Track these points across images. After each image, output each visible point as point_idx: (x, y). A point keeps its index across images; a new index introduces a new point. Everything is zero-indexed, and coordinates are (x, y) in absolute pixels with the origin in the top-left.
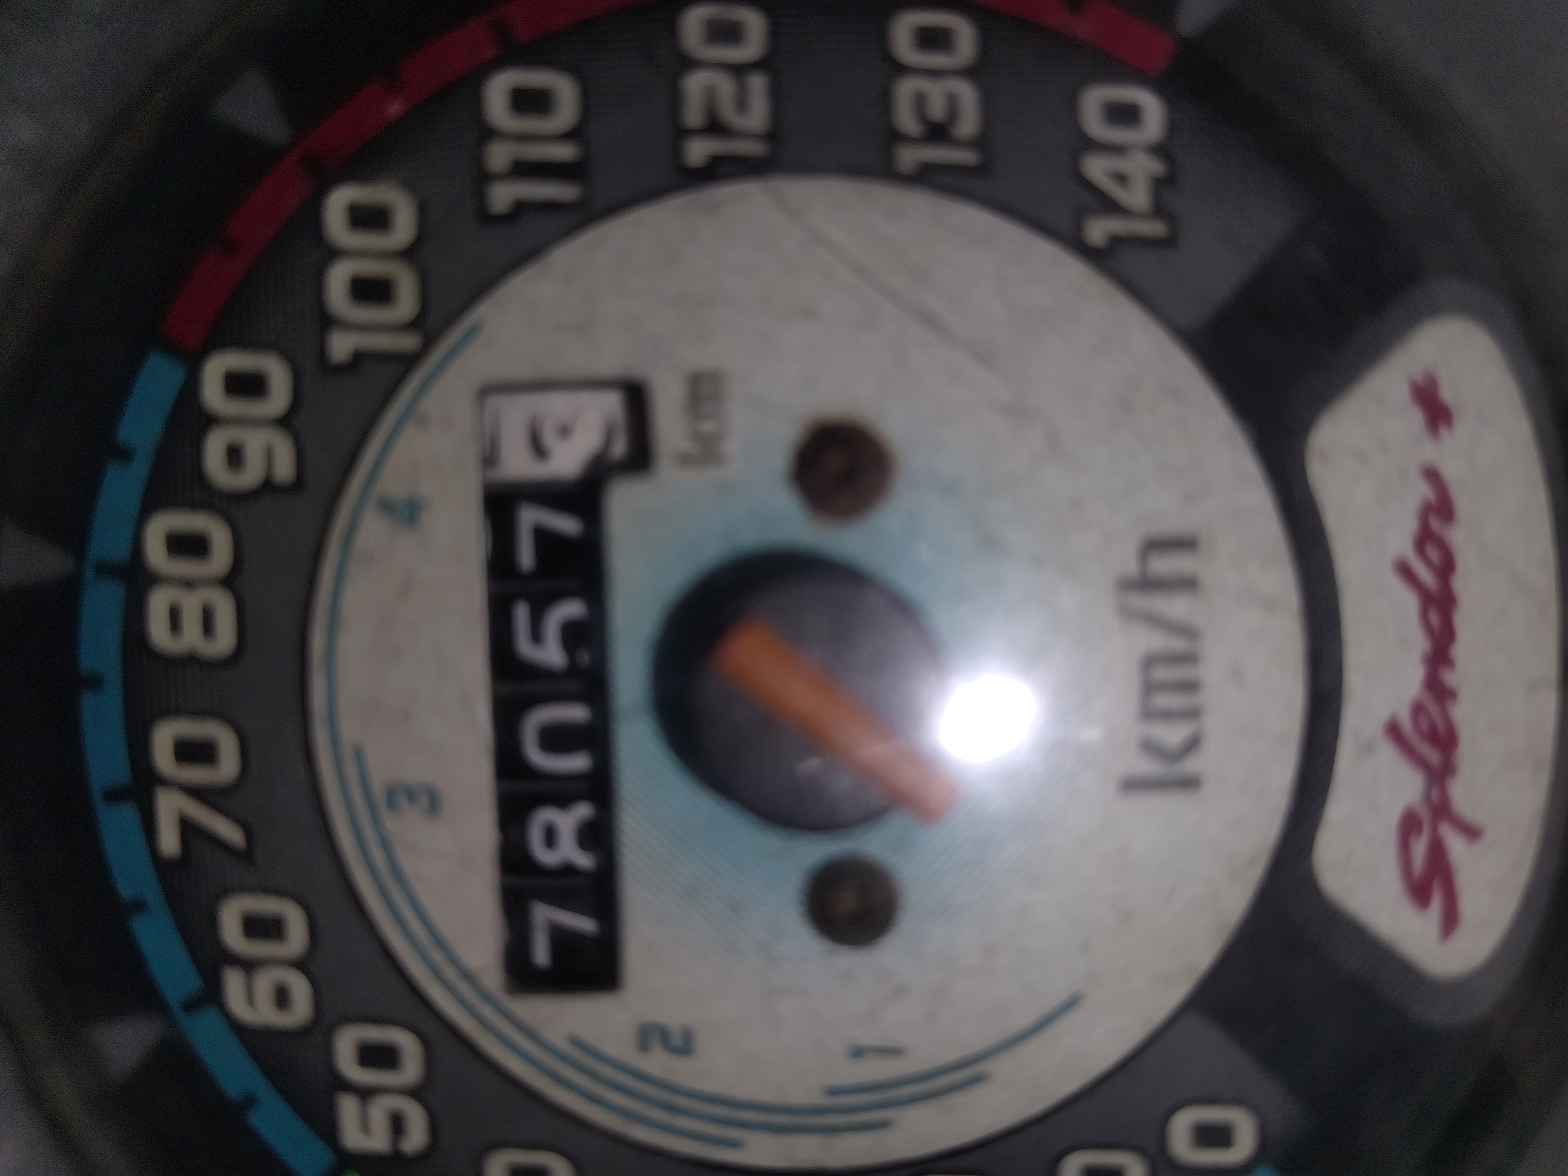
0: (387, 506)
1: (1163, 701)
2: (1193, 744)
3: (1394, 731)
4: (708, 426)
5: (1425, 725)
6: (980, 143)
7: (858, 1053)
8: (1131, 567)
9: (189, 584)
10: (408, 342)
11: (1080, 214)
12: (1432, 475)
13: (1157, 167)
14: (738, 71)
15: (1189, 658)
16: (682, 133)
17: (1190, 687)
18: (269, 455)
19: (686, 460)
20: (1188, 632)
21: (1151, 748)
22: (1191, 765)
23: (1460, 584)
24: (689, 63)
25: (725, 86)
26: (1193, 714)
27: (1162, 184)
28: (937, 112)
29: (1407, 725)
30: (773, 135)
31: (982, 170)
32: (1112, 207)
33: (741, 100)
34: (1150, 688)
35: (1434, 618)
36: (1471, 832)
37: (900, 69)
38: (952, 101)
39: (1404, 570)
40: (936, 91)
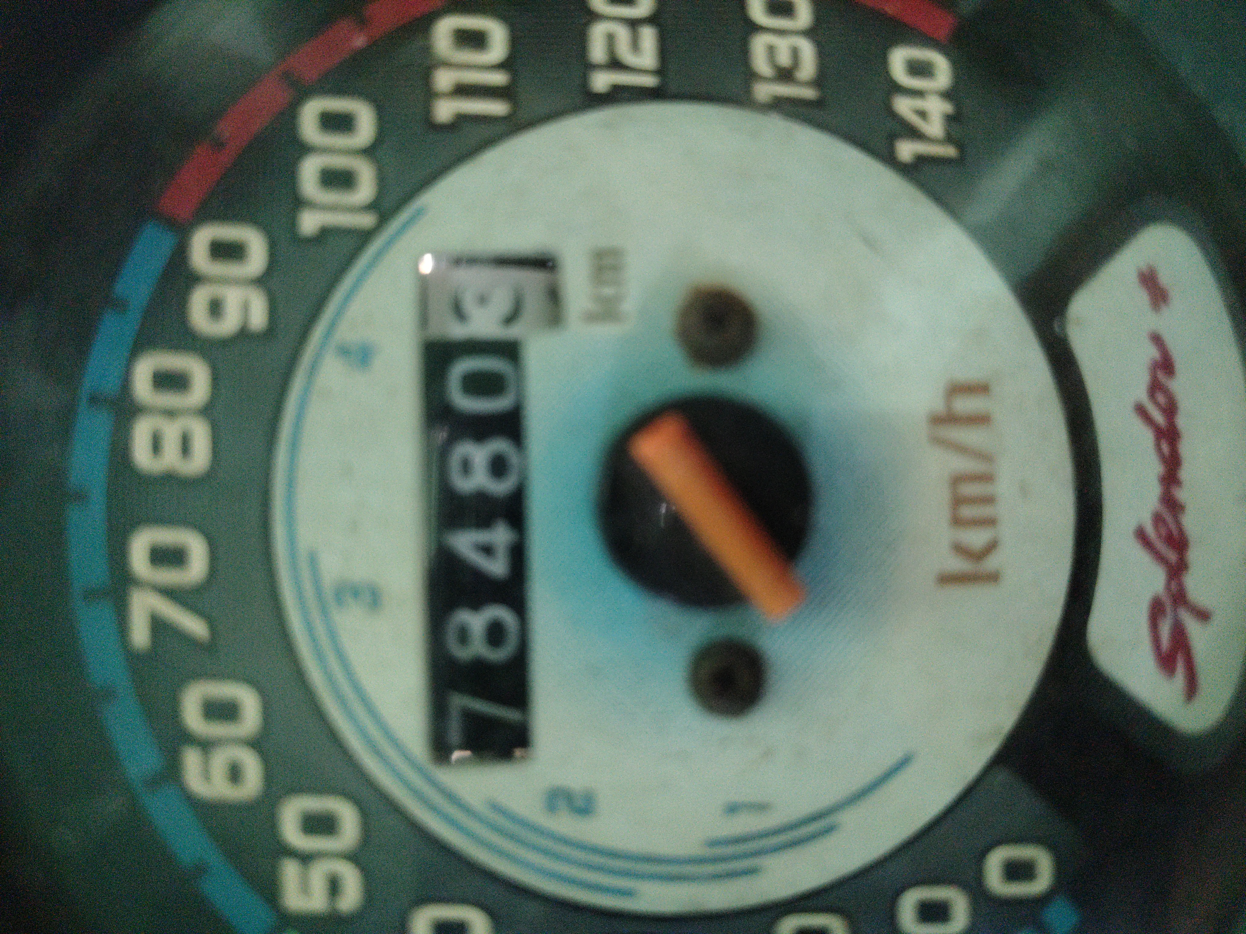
0: (344, 351)
1: (967, 512)
2: (991, 547)
3: (1141, 535)
4: (608, 291)
5: (1163, 532)
6: (818, 82)
7: (732, 809)
8: (938, 405)
9: (170, 413)
10: (367, 220)
11: (892, 138)
12: (1157, 339)
13: (947, 107)
14: (633, 24)
15: (987, 478)
16: (589, 67)
17: (989, 500)
18: (246, 308)
19: (592, 318)
20: (985, 457)
21: (960, 549)
22: (991, 563)
23: (1181, 422)
24: (594, 17)
25: (622, 33)
26: (990, 522)
27: (951, 120)
28: (784, 59)
29: (1150, 530)
30: (660, 72)
31: (818, 104)
32: (914, 134)
33: (635, 45)
34: (958, 501)
35: (1165, 448)
36: (1203, 616)
37: (754, 28)
38: (795, 53)
39: (1141, 411)
40: (783, 45)
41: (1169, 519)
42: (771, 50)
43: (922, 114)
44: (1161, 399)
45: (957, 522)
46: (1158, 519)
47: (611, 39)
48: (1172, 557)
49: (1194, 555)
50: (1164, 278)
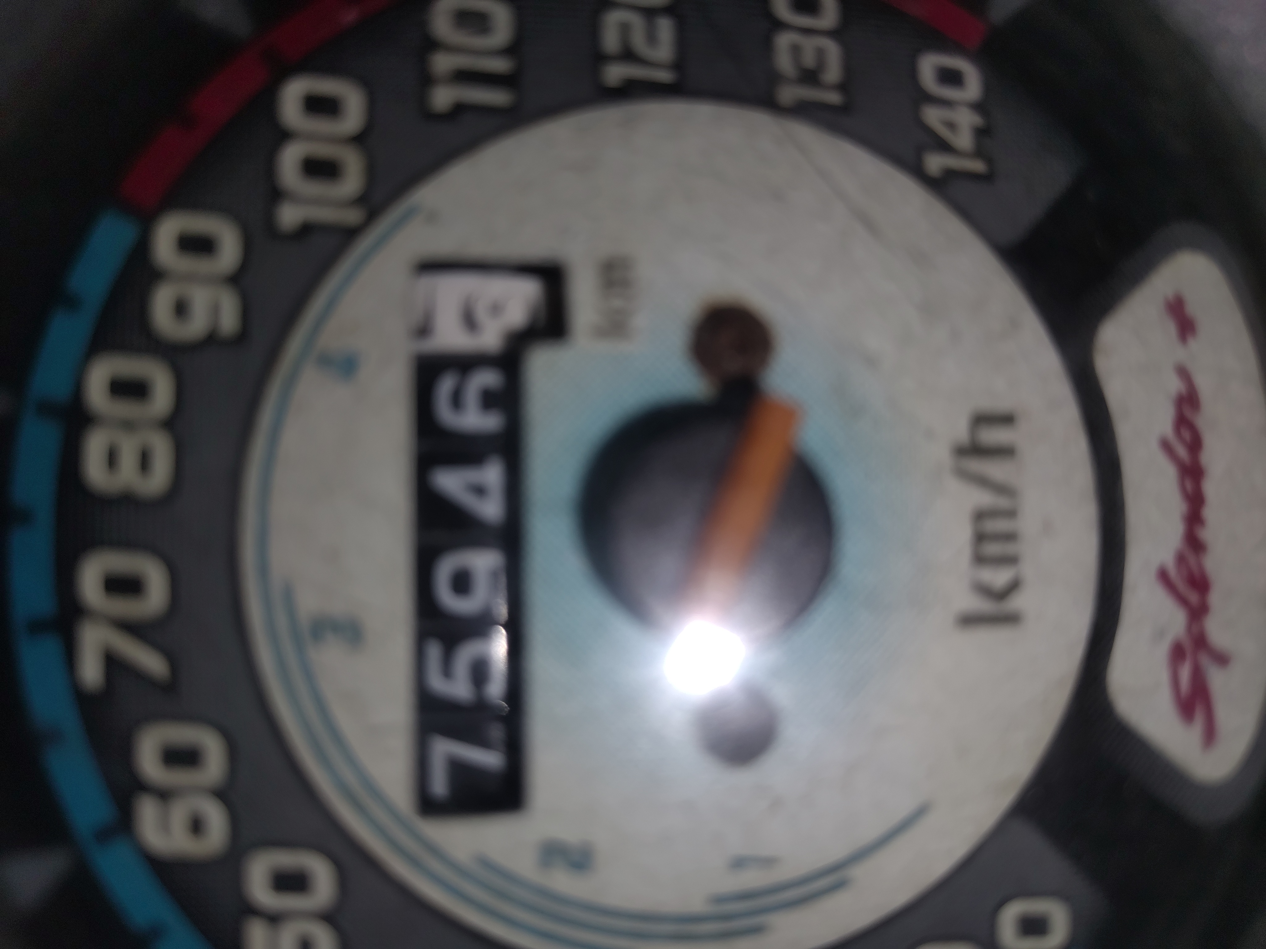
0: (327, 360)
1: (990, 549)
2: (1014, 586)
3: (1163, 576)
4: (617, 304)
5: (1185, 571)
6: (844, 86)
7: (739, 864)
8: (964, 434)
9: (129, 425)
10: (353, 216)
11: (920, 150)
12: (1183, 373)
13: (976, 120)
14: (650, 13)
15: (1010, 513)
16: (601, 58)
17: (1010, 537)
18: (215, 310)
19: (599, 332)
20: (1008, 491)
21: (981, 589)
22: (1013, 604)
23: (1206, 458)
24: (607, 4)
25: (637, 23)
26: (1014, 560)
27: (981, 133)
28: (809, 61)
29: (1173, 572)
30: (678, 65)
31: (845, 109)
32: (944, 147)
33: (652, 38)
34: (980, 538)
35: (1189, 486)
36: (1222, 659)
37: (779, 25)
38: (820, 53)
39: (1166, 446)
40: (810, 44)
41: (1192, 560)
42: (796, 50)
43: (951, 126)
44: (1187, 435)
45: (980, 560)
46: (1181, 559)
47: (625, 29)
48: (1193, 597)
49: (1215, 598)
50: (1193, 308)
